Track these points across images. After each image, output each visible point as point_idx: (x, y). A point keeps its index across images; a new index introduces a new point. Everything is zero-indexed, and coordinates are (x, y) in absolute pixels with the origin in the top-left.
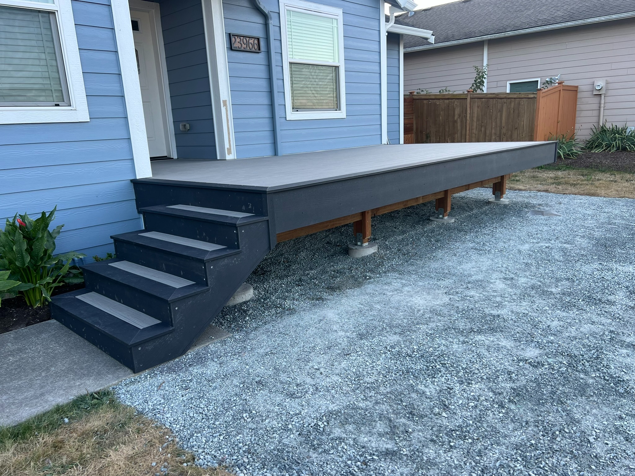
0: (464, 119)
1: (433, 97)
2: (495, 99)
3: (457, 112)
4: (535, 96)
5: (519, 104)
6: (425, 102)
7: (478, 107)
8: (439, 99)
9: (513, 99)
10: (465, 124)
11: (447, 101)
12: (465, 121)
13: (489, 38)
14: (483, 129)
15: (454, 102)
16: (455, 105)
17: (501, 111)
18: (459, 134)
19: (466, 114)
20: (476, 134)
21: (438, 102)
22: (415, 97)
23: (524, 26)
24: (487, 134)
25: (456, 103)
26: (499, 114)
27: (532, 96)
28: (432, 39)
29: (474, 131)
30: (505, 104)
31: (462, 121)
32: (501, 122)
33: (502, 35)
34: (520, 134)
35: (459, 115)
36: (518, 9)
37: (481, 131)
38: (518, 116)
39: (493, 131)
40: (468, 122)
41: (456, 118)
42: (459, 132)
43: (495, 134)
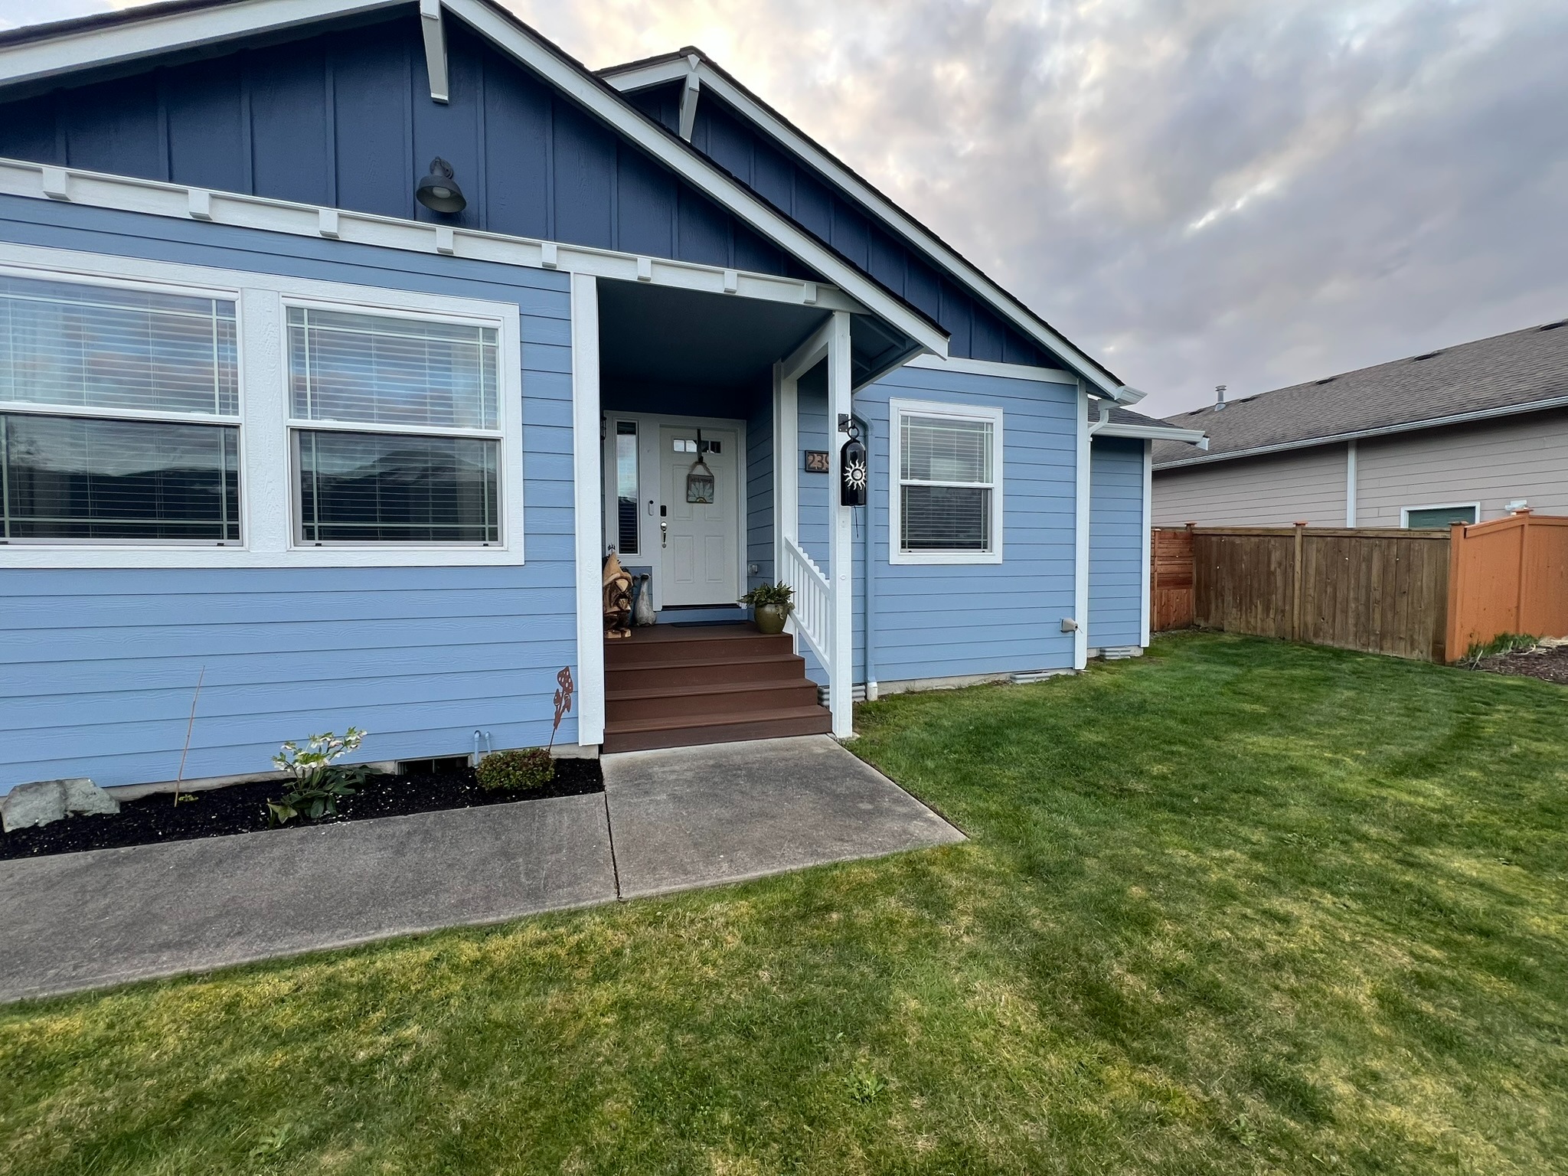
0: (1289, 570)
1: (1229, 532)
2: (1353, 540)
3: (1276, 556)
4: (1448, 536)
5: (1409, 548)
6: (1214, 539)
7: (1318, 551)
8: (1240, 536)
9: (1395, 540)
10: (1291, 579)
11: (1257, 539)
12: (1291, 575)
13: (1357, 436)
14: (1329, 590)
15: (1269, 541)
16: (1270, 546)
17: (1369, 560)
18: (1280, 596)
19: (1294, 561)
20: (1314, 598)
21: (1238, 541)
22: (1195, 532)
23: (1433, 413)
24: (1339, 600)
25: (1273, 542)
26: (1364, 566)
27: (1439, 535)
28: (1205, 444)
29: (1311, 592)
30: (1377, 548)
31: (1285, 573)
32: (1369, 579)
33: (1383, 430)
34: (1412, 603)
35: (1280, 564)
36: (1428, 386)
37: (1326, 592)
38: (1409, 569)
39: (1352, 594)
40: (1297, 576)
41: (1272, 568)
42: (1280, 591)
43: (1357, 599)
